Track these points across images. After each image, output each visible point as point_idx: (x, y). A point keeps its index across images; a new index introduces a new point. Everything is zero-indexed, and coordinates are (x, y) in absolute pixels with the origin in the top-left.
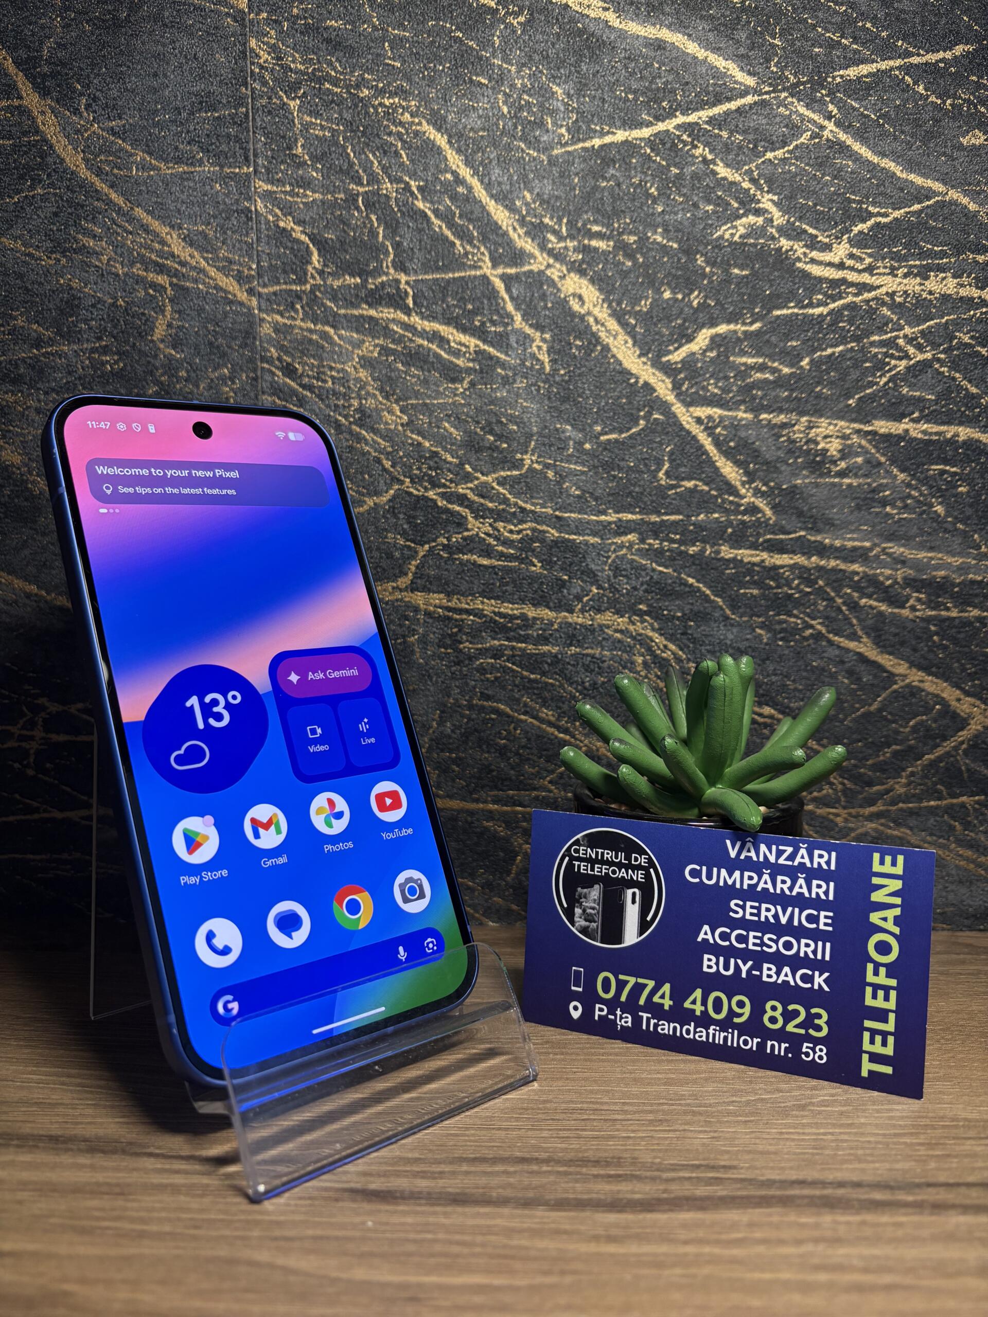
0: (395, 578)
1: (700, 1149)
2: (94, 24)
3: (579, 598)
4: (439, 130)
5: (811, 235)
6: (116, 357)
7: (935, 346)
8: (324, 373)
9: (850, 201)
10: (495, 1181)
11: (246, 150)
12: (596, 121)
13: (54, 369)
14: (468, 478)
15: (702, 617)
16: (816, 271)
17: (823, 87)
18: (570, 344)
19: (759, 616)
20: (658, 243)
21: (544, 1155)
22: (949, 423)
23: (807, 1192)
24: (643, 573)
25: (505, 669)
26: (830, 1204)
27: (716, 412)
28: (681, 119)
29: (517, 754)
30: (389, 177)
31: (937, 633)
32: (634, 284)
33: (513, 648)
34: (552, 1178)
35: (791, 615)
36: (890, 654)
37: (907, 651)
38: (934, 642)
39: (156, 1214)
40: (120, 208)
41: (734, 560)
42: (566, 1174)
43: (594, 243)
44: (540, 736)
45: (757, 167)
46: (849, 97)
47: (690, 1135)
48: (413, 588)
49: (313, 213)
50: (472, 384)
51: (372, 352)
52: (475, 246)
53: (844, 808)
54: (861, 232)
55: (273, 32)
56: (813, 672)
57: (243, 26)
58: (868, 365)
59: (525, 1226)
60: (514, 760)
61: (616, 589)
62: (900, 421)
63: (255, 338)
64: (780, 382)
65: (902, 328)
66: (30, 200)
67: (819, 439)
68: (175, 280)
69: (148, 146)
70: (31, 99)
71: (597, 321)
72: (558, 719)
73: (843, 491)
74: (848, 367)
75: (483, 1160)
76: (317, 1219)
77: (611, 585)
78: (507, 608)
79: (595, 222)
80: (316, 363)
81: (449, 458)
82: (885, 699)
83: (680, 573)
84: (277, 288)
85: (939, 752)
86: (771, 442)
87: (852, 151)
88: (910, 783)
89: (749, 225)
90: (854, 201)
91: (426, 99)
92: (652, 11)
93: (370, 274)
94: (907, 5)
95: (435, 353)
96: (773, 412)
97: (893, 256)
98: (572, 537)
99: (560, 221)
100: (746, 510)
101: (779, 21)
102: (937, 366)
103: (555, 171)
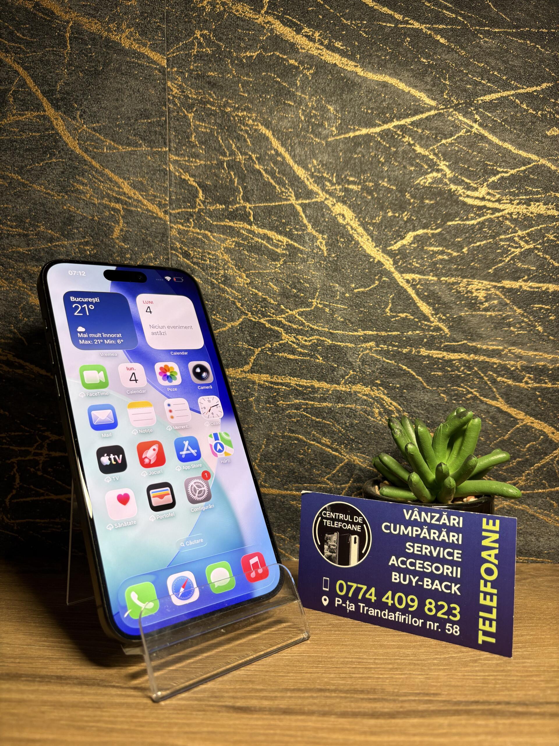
0: (243, 366)
1: (420, 684)
2: (85, 73)
3: (343, 377)
4: (267, 128)
5: (466, 183)
6: (92, 247)
7: (535, 241)
8: (205, 256)
9: (487, 165)
10: (306, 702)
11: (165, 139)
12: (351, 123)
13: (59, 253)
14: (282, 312)
15: (411, 387)
16: (469, 201)
17: (472, 106)
18: (338, 241)
19: (442, 387)
20: (385, 187)
21: (333, 687)
22: (544, 282)
23: (480, 707)
24: (378, 363)
25: (302, 416)
26: (493, 714)
27: (417, 277)
28: (396, 123)
29: (309, 463)
30: (241, 153)
31: (540, 396)
32: (372, 209)
33: (307, 404)
34: (338, 700)
35: (459, 386)
36: (515, 408)
37: (523, 406)
38: (539, 401)
39: (119, 719)
40: (97, 169)
41: (428, 356)
42: (346, 698)
43: (351, 187)
44: (322, 453)
45: (437, 147)
46: (486, 111)
47: (413, 676)
48: (252, 371)
49: (200, 171)
50: (285, 262)
51: (231, 245)
52: (286, 188)
54: (493, 181)
55: (180, 78)
57: (164, 74)
58: (499, 251)
59: (325, 726)
60: (308, 466)
61: (364, 373)
62: (517, 281)
63: (167, 237)
64: (452, 260)
65: (516, 232)
66: (49, 165)
67: (473, 291)
68: (125, 207)
69: (113, 137)
70: (50, 111)
71: (352, 228)
72: (332, 444)
73: (486, 319)
74: (488, 252)
75: (299, 690)
76: (208, 722)
77: (361, 370)
78: (304, 382)
79: (351, 176)
80: (200, 251)
81: (272, 302)
82: (512, 433)
83: (398, 364)
84: (180, 210)
85: (543, 462)
86: (447, 292)
87: (488, 139)
88: (527, 480)
89: (434, 177)
90: (489, 165)
91: (261, 113)
92: (381, 67)
93: (230, 203)
94: (516, 63)
95: (265, 246)
96: (448, 276)
97: (511, 194)
98: (339, 343)
99: (332, 175)
100: (434, 329)
101: (448, 71)
102: (536, 252)
103: (330, 149)
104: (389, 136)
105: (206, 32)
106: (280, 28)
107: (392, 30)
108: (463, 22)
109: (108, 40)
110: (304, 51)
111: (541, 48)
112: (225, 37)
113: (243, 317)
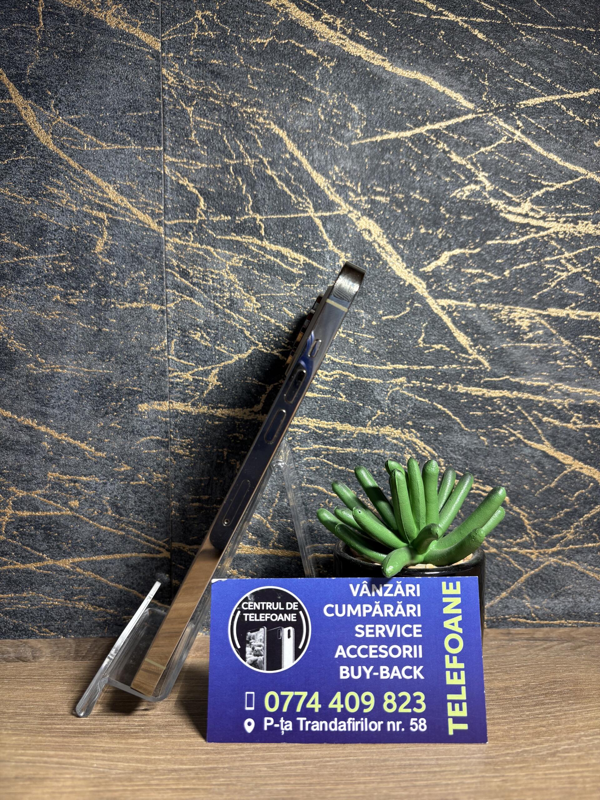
0: (252, 406)
2: (61, 55)
3: (369, 418)
4: (281, 128)
5: (508, 197)
6: (70, 263)
7: (583, 264)
8: (207, 276)
9: (531, 178)
11: (159, 136)
12: (378, 125)
13: (29, 270)
15: (447, 429)
16: (511, 218)
17: (513, 110)
18: (363, 260)
19: (482, 429)
20: (417, 200)
22: (593, 310)
24: (409, 402)
25: (322, 464)
27: (453, 303)
28: (429, 127)
30: (250, 155)
31: (589, 438)
32: (402, 224)
33: (328, 449)
35: (502, 428)
36: (562, 451)
37: (572, 450)
38: (588, 444)
40: (75, 170)
41: (466, 394)
43: (378, 198)
45: (475, 156)
46: (529, 116)
48: (263, 411)
49: (201, 175)
50: (302, 284)
51: (238, 263)
52: (303, 198)
53: (536, 549)
54: (538, 196)
55: (177, 65)
56: (515, 463)
57: (157, 59)
58: (544, 275)
61: (394, 413)
62: (564, 309)
63: (162, 253)
64: (492, 284)
65: (563, 253)
66: (16, 163)
67: (516, 319)
68: (110, 216)
69: (95, 132)
70: (18, 99)
71: (380, 246)
73: (530, 351)
74: (532, 276)
77: (390, 410)
78: (324, 424)
79: (378, 185)
80: (202, 269)
81: (287, 330)
82: (559, 480)
83: (432, 402)
84: (176, 221)
85: (593, 512)
86: (487, 321)
87: (531, 148)
88: (576, 532)
89: (472, 190)
90: (533, 178)
91: (274, 109)
92: (412, 62)
93: (237, 214)
94: (562, 64)
95: (278, 265)
96: (488, 303)
97: (557, 210)
98: (365, 379)
99: (356, 184)
100: (473, 363)
101: (487, 71)
102: (584, 276)
103: (354, 155)
104: (422, 142)
105: (208, 13)
106: (296, 13)
107: (424, 21)
108: (504, 16)
109: (90, 17)
110: (323, 40)
111: (589, 49)
112: (230, 20)
113: (253, 348)
